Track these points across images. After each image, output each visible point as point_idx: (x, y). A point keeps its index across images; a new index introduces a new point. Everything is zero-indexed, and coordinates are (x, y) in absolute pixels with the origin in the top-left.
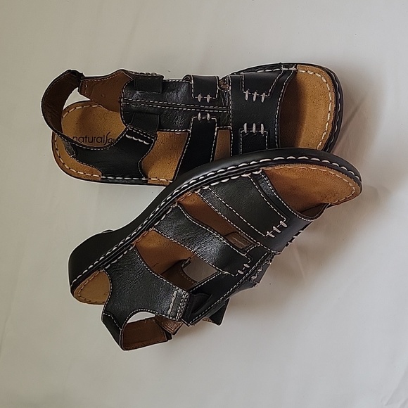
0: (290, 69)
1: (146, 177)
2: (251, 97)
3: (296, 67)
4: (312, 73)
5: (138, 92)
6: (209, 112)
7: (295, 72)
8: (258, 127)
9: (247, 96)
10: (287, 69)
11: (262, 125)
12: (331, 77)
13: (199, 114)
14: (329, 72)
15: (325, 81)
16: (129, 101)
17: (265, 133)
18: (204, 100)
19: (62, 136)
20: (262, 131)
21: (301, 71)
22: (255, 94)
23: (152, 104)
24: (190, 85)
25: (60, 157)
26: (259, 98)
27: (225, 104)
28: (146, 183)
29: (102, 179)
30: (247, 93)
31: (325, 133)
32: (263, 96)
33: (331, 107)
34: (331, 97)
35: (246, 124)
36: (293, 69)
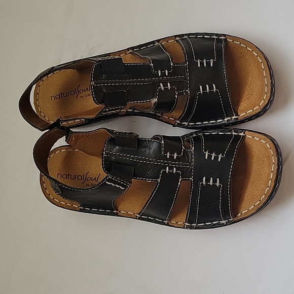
0: (240, 134)
1: (117, 210)
2: (210, 156)
3: (244, 133)
4: (258, 139)
5: (117, 147)
6: (175, 167)
7: (244, 137)
8: (215, 181)
9: (207, 156)
10: (237, 134)
11: (218, 179)
12: (274, 144)
13: (168, 168)
14: (272, 140)
15: (269, 146)
16: (110, 154)
17: (220, 186)
18: (172, 157)
19: (50, 178)
20: (218, 184)
21: (248, 136)
22: (213, 155)
23: (129, 157)
24: (160, 144)
25: (46, 189)
26: (216, 158)
27: (188, 160)
28: (117, 215)
29: (81, 209)
30: (207, 154)
31: (268, 188)
32: (220, 156)
33: (274, 168)
34: (274, 160)
35: (204, 178)
36: (242, 134)
